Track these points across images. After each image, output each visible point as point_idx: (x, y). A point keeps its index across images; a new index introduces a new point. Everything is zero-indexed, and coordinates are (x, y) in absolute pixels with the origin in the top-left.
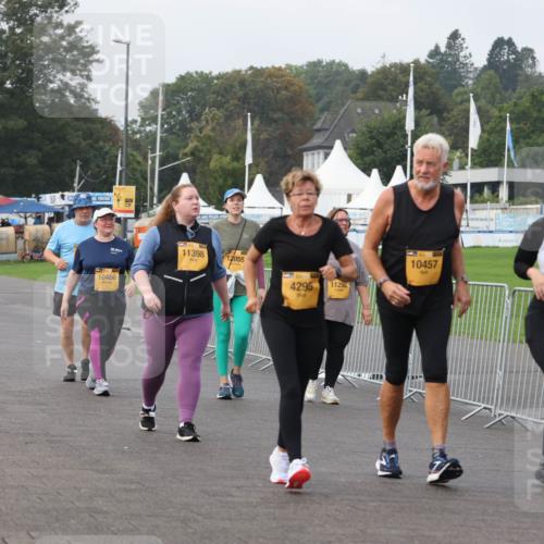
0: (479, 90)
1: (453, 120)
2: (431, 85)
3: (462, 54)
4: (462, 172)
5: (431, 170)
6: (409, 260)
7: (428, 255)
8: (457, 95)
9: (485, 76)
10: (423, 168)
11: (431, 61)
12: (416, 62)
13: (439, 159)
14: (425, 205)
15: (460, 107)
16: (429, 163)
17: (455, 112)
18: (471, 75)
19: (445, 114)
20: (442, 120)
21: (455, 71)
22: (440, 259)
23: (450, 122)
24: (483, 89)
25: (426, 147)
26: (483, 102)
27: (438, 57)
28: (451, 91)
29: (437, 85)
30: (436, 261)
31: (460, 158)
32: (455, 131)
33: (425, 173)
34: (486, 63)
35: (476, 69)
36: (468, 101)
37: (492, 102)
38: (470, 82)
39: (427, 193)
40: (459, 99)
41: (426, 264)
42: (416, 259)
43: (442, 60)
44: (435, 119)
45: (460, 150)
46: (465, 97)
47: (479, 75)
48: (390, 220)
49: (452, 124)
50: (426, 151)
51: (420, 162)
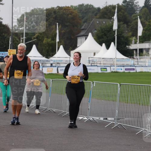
0: (141, 15)
1: (132, 26)
2: (124, 13)
3: (135, 2)
4: (136, 45)
5: (22, 52)
6: (15, 72)
7: (20, 71)
8: (133, 17)
9: (144, 10)
10: (20, 51)
11: (124, 4)
12: (118, 5)
13: (24, 49)
14: (20, 60)
15: (135, 21)
16: (21, 50)
17: (133, 23)
18: (138, 10)
19: (129, 24)
20: (128, 26)
21: (132, 8)
22: (23, 73)
23: (131, 27)
24: (143, 14)
25: (21, 46)
26: (143, 19)
27: (127, 3)
28: (131, 16)
29: (126, 13)
30: (22, 73)
31: (135, 40)
32: (133, 30)
33: (20, 52)
34: (144, 5)
35: (140, 7)
36: (137, 19)
37: (146, 19)
38: (138, 12)
39: (21, 57)
40: (134, 18)
41: (19, 74)
42: (17, 72)
43: (127, 4)
44: (125, 25)
45: (135, 37)
46: (136, 17)
47: (141, 9)
48: (11, 63)
49: (132, 27)
50: (21, 47)
51: (19, 50)
